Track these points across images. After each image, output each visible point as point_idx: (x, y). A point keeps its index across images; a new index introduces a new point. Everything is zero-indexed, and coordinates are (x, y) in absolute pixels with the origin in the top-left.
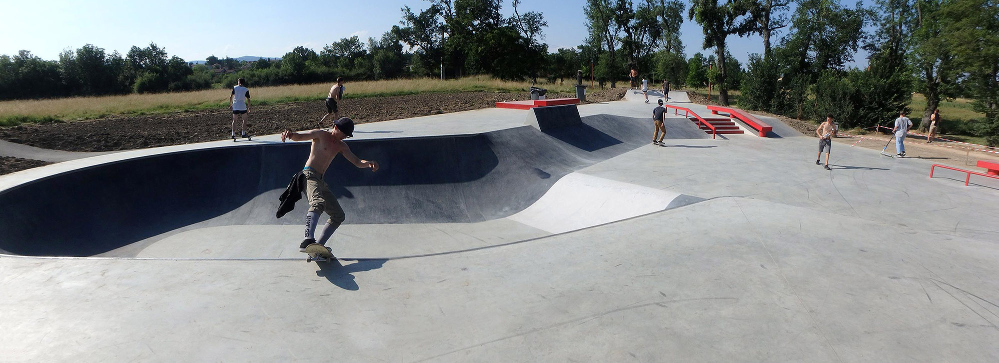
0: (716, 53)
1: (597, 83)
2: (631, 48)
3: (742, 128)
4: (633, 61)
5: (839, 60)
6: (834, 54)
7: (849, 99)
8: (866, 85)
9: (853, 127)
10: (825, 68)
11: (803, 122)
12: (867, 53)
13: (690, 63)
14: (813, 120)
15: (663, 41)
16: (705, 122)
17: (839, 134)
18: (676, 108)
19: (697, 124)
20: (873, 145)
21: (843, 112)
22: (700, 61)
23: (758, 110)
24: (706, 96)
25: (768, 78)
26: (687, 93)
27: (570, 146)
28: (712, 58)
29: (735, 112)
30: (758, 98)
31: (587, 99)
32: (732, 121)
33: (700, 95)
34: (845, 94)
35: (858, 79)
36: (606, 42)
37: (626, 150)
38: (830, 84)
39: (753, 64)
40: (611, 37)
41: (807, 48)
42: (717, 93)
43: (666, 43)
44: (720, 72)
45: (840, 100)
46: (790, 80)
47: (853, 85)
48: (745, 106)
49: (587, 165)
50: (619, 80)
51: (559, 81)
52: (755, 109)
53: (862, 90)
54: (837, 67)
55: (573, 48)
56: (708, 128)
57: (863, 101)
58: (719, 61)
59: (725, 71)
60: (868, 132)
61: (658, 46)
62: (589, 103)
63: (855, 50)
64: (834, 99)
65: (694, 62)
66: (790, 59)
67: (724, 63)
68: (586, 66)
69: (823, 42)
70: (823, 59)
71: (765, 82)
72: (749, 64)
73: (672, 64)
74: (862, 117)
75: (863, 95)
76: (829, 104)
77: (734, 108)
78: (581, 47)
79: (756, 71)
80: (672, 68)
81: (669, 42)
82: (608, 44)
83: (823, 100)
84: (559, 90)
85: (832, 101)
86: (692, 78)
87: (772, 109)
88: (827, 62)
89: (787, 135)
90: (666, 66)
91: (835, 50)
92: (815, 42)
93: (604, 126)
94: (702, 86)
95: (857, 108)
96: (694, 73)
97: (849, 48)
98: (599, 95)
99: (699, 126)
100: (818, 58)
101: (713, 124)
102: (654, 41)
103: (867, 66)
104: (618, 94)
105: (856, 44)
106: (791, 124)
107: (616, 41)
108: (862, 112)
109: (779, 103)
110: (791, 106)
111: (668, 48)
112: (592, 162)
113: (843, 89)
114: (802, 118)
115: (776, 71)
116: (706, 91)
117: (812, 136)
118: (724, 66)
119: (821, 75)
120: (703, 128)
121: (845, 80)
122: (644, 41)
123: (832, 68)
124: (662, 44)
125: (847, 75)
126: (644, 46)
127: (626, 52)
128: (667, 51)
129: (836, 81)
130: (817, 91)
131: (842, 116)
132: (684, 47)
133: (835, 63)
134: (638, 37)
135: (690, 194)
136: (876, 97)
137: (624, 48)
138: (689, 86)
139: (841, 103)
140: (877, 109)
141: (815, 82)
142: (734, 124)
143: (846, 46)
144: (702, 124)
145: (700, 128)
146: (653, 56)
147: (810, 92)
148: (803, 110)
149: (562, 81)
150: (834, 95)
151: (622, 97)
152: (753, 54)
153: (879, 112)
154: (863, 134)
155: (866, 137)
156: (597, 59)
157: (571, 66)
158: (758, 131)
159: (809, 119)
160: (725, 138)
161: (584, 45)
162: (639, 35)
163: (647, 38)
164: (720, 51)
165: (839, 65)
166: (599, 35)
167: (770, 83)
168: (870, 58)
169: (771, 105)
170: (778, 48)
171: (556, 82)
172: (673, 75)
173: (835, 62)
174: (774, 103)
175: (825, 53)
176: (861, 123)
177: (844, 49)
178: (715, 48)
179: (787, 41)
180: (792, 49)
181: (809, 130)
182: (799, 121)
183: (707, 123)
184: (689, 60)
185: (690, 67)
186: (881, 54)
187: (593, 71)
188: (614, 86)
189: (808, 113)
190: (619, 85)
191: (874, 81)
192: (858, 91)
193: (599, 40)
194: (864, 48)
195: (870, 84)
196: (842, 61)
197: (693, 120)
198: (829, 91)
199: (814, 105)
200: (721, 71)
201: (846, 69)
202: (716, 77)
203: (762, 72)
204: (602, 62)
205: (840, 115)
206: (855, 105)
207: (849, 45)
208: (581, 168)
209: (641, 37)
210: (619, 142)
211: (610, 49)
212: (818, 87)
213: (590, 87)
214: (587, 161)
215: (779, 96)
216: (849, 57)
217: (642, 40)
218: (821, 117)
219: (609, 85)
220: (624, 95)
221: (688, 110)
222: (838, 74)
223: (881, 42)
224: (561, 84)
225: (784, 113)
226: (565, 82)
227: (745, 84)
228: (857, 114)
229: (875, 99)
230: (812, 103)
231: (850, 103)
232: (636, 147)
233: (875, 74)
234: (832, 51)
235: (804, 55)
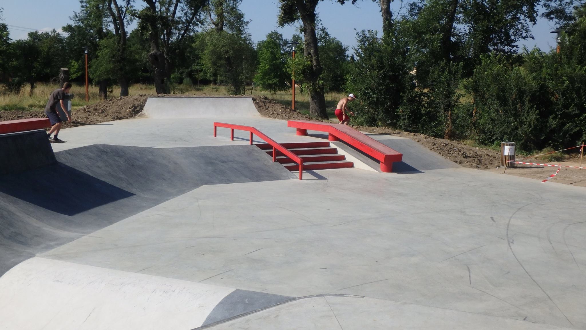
0: (301, 31)
1: (95, 89)
2: (154, 27)
3: (350, 158)
4: (158, 49)
5: (508, 36)
6: (499, 27)
7: (530, 101)
8: (555, 76)
9: (540, 147)
10: (484, 50)
11: (455, 143)
12: (553, 24)
13: (260, 49)
14: (472, 139)
15: (210, 14)
16: (283, 150)
17: (519, 161)
18: (233, 128)
19: (270, 154)
20: (576, 178)
21: (521, 123)
22: (277, 45)
23: (377, 126)
24: (287, 104)
25: (392, 71)
26: (254, 100)
27: (32, 208)
28: (296, 40)
29: (337, 130)
30: (376, 104)
31: (74, 117)
32: (333, 146)
33: (276, 102)
34: (521, 93)
35: (541, 67)
36: (111, 19)
37: (139, 209)
38: (496, 77)
39: (365, 50)
40: (119, 9)
41: (452, 19)
42: (307, 98)
43: (214, 17)
44: (309, 63)
45: (514, 103)
46: (427, 73)
47: (535, 78)
48: (356, 118)
49: (60, 241)
50: (137, 81)
51: (27, 88)
52: (372, 122)
53: (550, 85)
54: (506, 48)
55: (54, 31)
56: (289, 160)
57: (552, 103)
58: (308, 45)
59: (317, 61)
60: (567, 156)
61: (202, 23)
62: (76, 124)
63: (533, 20)
64: (503, 101)
65: (267, 48)
66: (427, 37)
67: (316, 48)
68: (77, 60)
69: (478, 9)
70: (481, 37)
71: (385, 77)
72: (357, 48)
73: (227, 52)
74: (553, 131)
75: (553, 94)
76: (497, 111)
77: (336, 124)
78: (68, 28)
79: (370, 59)
80: (228, 59)
81: (220, 16)
82: (114, 22)
83: (485, 104)
84: (26, 104)
85: (501, 105)
86: (266, 74)
87: (401, 122)
88: (487, 40)
89: (430, 166)
90: (217, 56)
91: (500, 21)
92: (465, 9)
93: (99, 167)
94: (282, 86)
95: (543, 116)
96: (267, 67)
97: (522, 17)
98: (96, 110)
99: (273, 158)
100: (473, 34)
101: (297, 153)
102: (194, 15)
103: (555, 45)
104: (130, 106)
105: (533, 9)
106: (435, 147)
107: (128, 17)
108: (553, 123)
109: (413, 112)
110: (432, 117)
111: (219, 26)
112: (73, 234)
113: (517, 84)
114: (452, 136)
115: (404, 58)
116: (286, 96)
117: (472, 166)
118: (316, 53)
119: (480, 63)
120: (281, 161)
121: (522, 70)
122: (178, 14)
123: (498, 50)
124: (208, 20)
125: (523, 62)
126: (178, 23)
127: (147, 35)
128: (218, 30)
129: (506, 71)
130: (475, 89)
131: (519, 131)
132: (248, 23)
133: (502, 43)
134: (168, 10)
135: (255, 288)
136: (574, 96)
137: (143, 27)
138: (259, 88)
139: (516, 109)
140: (578, 116)
141: (470, 74)
142: (335, 151)
143: (517, 13)
144: (279, 153)
145: (276, 160)
146: (192, 40)
147: (463, 92)
148: (454, 122)
149: (32, 87)
150: (504, 96)
151: (138, 112)
152: (363, 31)
153: (582, 120)
154: (559, 159)
155: (564, 165)
156: (95, 47)
157: (48, 62)
158: (378, 162)
159: (465, 137)
160: (320, 177)
161: (73, 23)
162: (169, 6)
163: (183, 10)
164: (308, 28)
165: (508, 45)
166: (97, 7)
167: (394, 79)
168: (557, 32)
169: (398, 117)
170: (405, 20)
171: (22, 89)
172: (229, 71)
173: (500, 39)
174: (403, 112)
175: (483, 26)
176: (554, 141)
177: (515, 18)
178: (299, 23)
179: (420, 8)
180: (428, 21)
181: (466, 157)
182: (447, 141)
183: (288, 152)
184: (259, 44)
185: (261, 57)
186: (576, 25)
187: (89, 67)
188: (125, 93)
189: (463, 127)
190: (135, 91)
191: (567, 69)
192: (543, 87)
193: (99, 16)
194: (547, 15)
195: (562, 75)
196: (513, 37)
197: (263, 147)
198: (494, 89)
199: (472, 113)
200: (311, 61)
201: (520, 51)
202: (304, 72)
203: (380, 60)
204: (104, 53)
205: (516, 128)
206: (540, 112)
207: (523, 13)
208: (49, 247)
209: (172, 9)
210: (127, 195)
211: (117, 30)
212: (476, 82)
213: (82, 96)
214: (63, 234)
215: (411, 100)
216: (524, 31)
217: (174, 13)
218: (485, 133)
219: (117, 91)
220: (142, 108)
221: (253, 131)
222: (507, 59)
223: (574, 5)
224: (31, 94)
225: (422, 128)
226: (39, 89)
227: (354, 81)
228: (546, 126)
229: (573, 100)
230: (468, 110)
231: (532, 107)
232: (157, 202)
233: (569, 58)
234: (495, 23)
235: (448, 30)
